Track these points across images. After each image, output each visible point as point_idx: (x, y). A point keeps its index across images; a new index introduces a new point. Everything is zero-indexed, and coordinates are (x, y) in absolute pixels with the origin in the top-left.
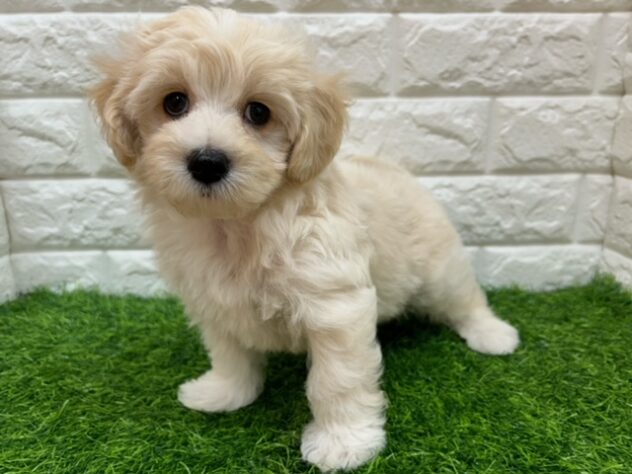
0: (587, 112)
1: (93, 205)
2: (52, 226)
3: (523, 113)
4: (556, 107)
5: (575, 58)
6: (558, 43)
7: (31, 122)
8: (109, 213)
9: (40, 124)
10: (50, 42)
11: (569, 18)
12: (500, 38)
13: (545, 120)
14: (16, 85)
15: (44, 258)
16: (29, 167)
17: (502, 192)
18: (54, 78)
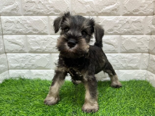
0: (143, 39)
1: (27, 59)
2: (18, 64)
3: (127, 39)
4: (135, 38)
5: (139, 26)
6: (135, 23)
7: (14, 40)
8: (31, 61)
9: (16, 41)
10: (19, 22)
11: (138, 17)
12: (122, 22)
13: (133, 41)
14: (11, 32)
15: (16, 71)
16: (13, 50)
17: (123, 58)
18: (19, 31)
